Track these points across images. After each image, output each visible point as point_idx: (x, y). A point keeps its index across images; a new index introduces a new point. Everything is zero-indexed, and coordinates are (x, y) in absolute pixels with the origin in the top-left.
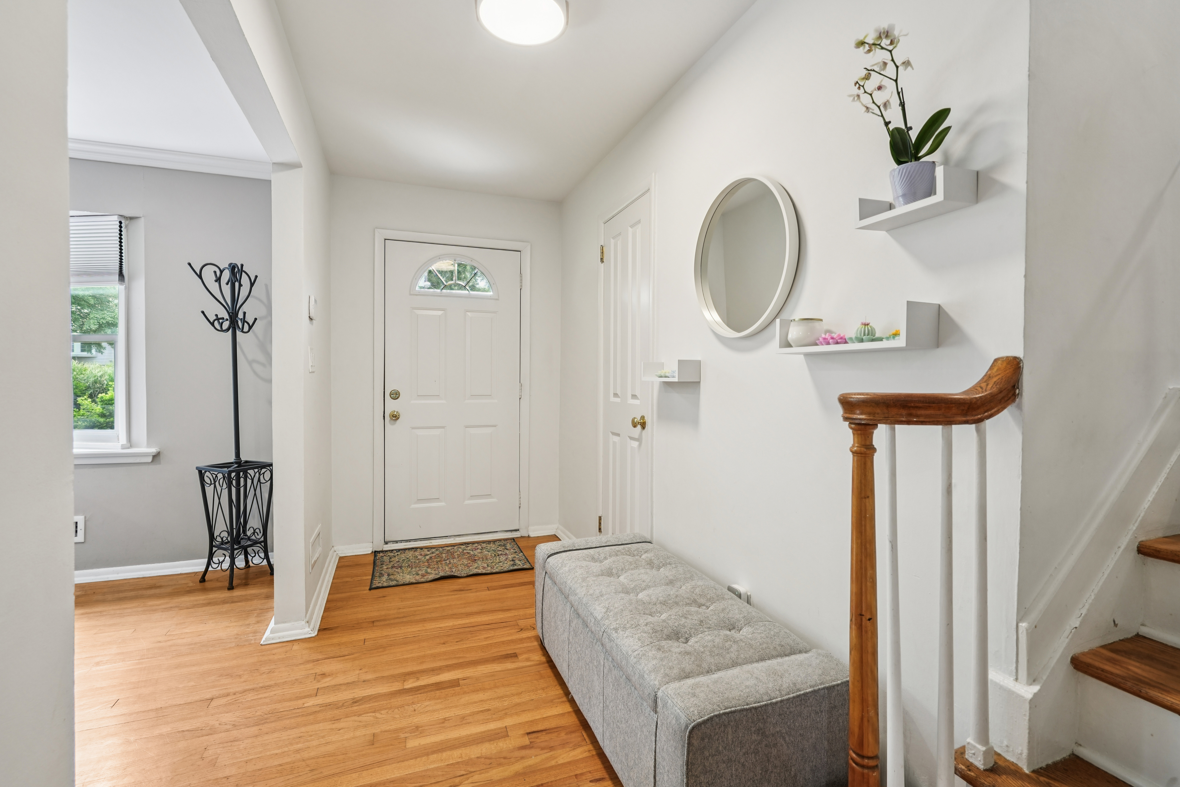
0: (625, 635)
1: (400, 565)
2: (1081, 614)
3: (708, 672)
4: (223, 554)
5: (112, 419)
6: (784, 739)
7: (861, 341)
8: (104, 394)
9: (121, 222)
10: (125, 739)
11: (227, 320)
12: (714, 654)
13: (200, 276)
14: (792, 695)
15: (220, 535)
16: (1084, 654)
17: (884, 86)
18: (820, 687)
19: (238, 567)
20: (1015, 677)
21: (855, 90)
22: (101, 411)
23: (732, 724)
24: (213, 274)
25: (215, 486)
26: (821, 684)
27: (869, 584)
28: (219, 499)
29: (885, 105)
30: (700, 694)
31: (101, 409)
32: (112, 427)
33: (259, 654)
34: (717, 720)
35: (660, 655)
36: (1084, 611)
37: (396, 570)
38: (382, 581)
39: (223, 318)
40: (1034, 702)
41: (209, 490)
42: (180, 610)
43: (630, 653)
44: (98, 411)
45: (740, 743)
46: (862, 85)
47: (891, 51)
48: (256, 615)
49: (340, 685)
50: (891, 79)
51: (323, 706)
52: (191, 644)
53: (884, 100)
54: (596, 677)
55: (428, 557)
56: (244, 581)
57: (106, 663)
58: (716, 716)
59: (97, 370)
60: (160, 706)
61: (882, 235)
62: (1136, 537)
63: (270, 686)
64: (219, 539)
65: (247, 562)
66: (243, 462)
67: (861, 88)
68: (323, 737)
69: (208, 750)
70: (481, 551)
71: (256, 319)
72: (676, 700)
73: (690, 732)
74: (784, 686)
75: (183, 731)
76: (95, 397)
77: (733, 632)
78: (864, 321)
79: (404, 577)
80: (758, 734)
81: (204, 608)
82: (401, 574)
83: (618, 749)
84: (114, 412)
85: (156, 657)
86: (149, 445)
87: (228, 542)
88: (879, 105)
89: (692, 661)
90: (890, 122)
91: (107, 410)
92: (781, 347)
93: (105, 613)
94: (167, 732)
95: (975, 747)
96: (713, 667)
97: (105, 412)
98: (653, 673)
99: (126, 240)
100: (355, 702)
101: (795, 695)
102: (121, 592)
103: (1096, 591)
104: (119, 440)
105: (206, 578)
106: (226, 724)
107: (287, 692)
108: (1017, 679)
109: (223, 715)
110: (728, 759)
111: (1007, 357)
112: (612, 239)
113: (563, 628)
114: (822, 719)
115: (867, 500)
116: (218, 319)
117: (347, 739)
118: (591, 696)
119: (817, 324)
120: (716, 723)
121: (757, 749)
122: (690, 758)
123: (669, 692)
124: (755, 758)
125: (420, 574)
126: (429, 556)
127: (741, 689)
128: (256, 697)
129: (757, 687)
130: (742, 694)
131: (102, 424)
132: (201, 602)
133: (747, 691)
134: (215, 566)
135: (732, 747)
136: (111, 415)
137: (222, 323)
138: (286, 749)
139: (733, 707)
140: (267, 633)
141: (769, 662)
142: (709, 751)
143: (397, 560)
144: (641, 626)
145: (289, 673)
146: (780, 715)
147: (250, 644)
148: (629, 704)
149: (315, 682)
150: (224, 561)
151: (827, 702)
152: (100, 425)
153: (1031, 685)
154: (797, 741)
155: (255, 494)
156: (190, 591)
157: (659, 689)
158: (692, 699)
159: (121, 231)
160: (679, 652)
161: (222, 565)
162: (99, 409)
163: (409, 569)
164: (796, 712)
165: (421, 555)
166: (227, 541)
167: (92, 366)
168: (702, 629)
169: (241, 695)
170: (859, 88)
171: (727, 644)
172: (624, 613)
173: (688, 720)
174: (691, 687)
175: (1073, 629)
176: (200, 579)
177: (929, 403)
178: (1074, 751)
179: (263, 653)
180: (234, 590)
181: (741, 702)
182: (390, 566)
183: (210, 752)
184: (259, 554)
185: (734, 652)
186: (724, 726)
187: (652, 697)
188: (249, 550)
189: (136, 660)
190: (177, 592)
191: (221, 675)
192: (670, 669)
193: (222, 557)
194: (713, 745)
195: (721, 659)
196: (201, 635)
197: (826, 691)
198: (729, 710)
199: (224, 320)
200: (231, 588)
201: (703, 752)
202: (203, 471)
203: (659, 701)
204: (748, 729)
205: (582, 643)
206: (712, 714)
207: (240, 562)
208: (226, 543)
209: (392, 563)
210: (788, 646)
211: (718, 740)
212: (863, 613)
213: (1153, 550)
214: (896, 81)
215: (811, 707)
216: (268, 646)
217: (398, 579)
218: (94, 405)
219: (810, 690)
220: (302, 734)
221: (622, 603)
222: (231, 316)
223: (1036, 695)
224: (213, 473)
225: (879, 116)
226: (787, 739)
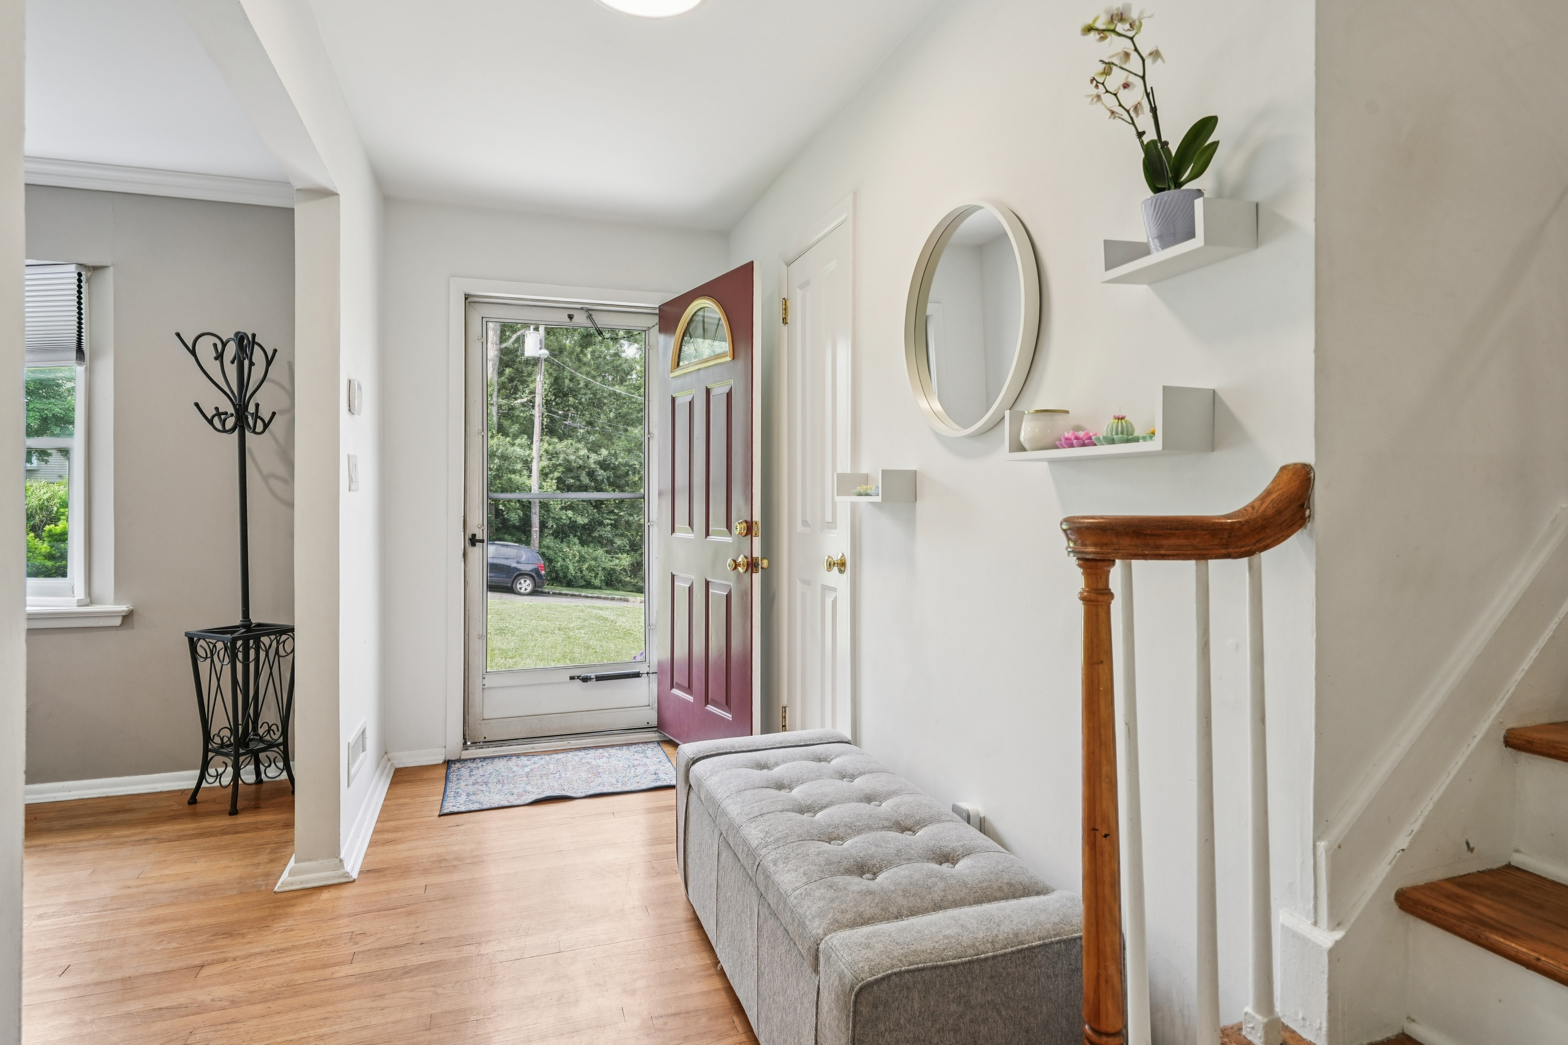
0: (786, 869)
1: (486, 780)
2: (1412, 831)
3: (897, 918)
4: (224, 762)
5: (64, 563)
6: (999, 1012)
7: (1112, 442)
8: (53, 525)
9: (80, 275)
10: (79, 1018)
11: (232, 415)
12: (908, 894)
13: (193, 352)
14: (1010, 950)
15: (219, 733)
16: (1416, 888)
17: (1132, 83)
18: (1053, 939)
19: (246, 781)
20: (1313, 920)
21: (1092, 90)
22: (48, 551)
23: (919, 986)
24: (212, 347)
25: (212, 661)
26: (1055, 936)
27: (1104, 785)
28: (218, 680)
29: (1136, 108)
30: (876, 945)
31: (49, 548)
32: (64, 575)
33: (272, 905)
34: (897, 980)
35: (831, 894)
36: (1416, 827)
37: (480, 788)
38: (459, 804)
39: (226, 413)
40: (1335, 953)
41: (204, 667)
42: (159, 843)
43: (790, 891)
44: (43, 550)
45: (932, 1014)
46: (1102, 82)
47: (1132, 39)
48: (268, 850)
49: (387, 948)
50: (1136, 75)
51: (360, 978)
52: (175, 891)
53: (1135, 102)
54: (749, 932)
55: (527, 769)
56: (253, 803)
57: (53, 915)
58: (895, 974)
59: (42, 490)
60: (127, 975)
61: (1141, 290)
62: (1501, 722)
63: (285, 950)
64: (217, 740)
65: (258, 773)
66: (253, 625)
67: (1100, 86)
68: (359, 1019)
69: (195, 1034)
70: (608, 760)
71: (274, 414)
72: (842, 952)
73: (857, 996)
74: (1000, 937)
75: (160, 1008)
76: (39, 530)
77: (945, 865)
78: (1118, 414)
79: (491, 798)
80: (959, 1003)
81: (194, 841)
82: (487, 794)
83: (775, 1034)
84: (67, 552)
85: (123, 909)
86: (117, 601)
87: (231, 745)
88: (1128, 109)
89: (875, 902)
90: (1144, 133)
91: (57, 549)
92: (1011, 451)
93: (50, 847)
94: (138, 1009)
95: (1253, 1018)
96: (905, 912)
97: (54, 552)
98: (818, 919)
99: (88, 300)
100: (407, 972)
101: (1014, 949)
102: (74, 817)
103: (1436, 799)
104: (73, 593)
105: (198, 797)
106: (221, 1001)
107: (310, 958)
108: (1315, 923)
109: (217, 987)
110: (914, 1038)
111: (1295, 464)
112: (798, 289)
113: (710, 865)
114: (1058, 987)
115: (1101, 666)
116: (218, 414)
117: (393, 1023)
118: (744, 962)
119: (1060, 418)
120: (896, 984)
121: (957, 1025)
122: (856, 1032)
123: (835, 943)
124: (955, 1037)
125: (515, 793)
126: (529, 767)
127: (936, 939)
128: (264, 964)
129: (960, 937)
130: (937, 946)
131: (49, 570)
132: (190, 832)
133: (945, 942)
134: (210, 780)
135: (920, 1021)
136: (63, 556)
137: (225, 420)
138: (305, 1034)
139: (921, 962)
140: (285, 876)
141: (986, 907)
142: (885, 1024)
143: (481, 773)
144: (810, 855)
145: (313, 932)
146: (992, 977)
147: (259, 891)
148: (788, 966)
149: (350, 944)
150: (224, 771)
151: (1064, 962)
152: (46, 572)
153: (1333, 930)
154: (1019, 1016)
155: (271, 674)
156: (173, 817)
157: (822, 939)
158: (864, 952)
159: (80, 287)
160: (858, 891)
161: (221, 780)
162: (46, 548)
163: (500, 786)
164: (1017, 974)
165: (517, 766)
166: (229, 742)
167: (35, 484)
168: (898, 861)
169: (243, 961)
170: (1097, 86)
171: (930, 881)
172: (790, 838)
173: (854, 978)
174: (866, 936)
175: (1399, 852)
176: (190, 800)
177: (1171, 529)
178: (1405, 1029)
179: (278, 904)
180: (239, 816)
181: (933, 956)
182: (471, 783)
183: (198, 1037)
184: (277, 764)
185: (938, 892)
186: (907, 989)
187: (813, 951)
188: (262, 756)
189: (94, 912)
190: (156, 818)
191: (216, 934)
192: (842, 912)
193: (222, 767)
194: (890, 1015)
195: (919, 901)
196: (188, 878)
197: (1063, 947)
198: (915, 966)
199: (228, 416)
200: (234, 812)
201: (876, 1025)
202: (195, 639)
203: (821, 955)
204: (944, 995)
205: (733, 884)
206: (890, 972)
207: (248, 775)
208: (228, 746)
209: (473, 778)
210: (1020, 886)
211: (898, 1008)
212: (1098, 827)
213: (1524, 740)
214: (1143, 78)
215: (1040, 967)
216: (284, 895)
217: (481, 801)
218: (37, 542)
219: (1038, 943)
220: (329, 1014)
221: (789, 826)
222: (238, 409)
223: (1337, 943)
224: (209, 642)
225: (1129, 123)
226: (1004, 1013)
